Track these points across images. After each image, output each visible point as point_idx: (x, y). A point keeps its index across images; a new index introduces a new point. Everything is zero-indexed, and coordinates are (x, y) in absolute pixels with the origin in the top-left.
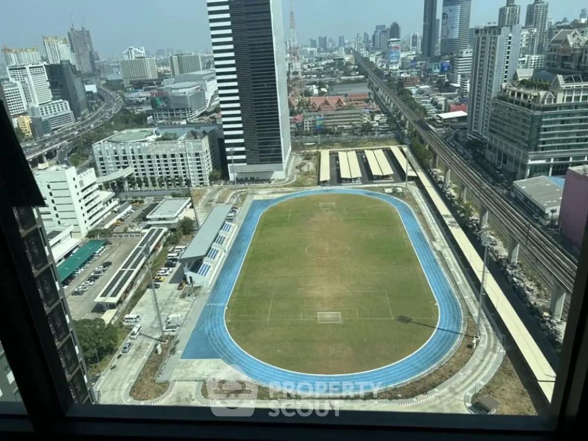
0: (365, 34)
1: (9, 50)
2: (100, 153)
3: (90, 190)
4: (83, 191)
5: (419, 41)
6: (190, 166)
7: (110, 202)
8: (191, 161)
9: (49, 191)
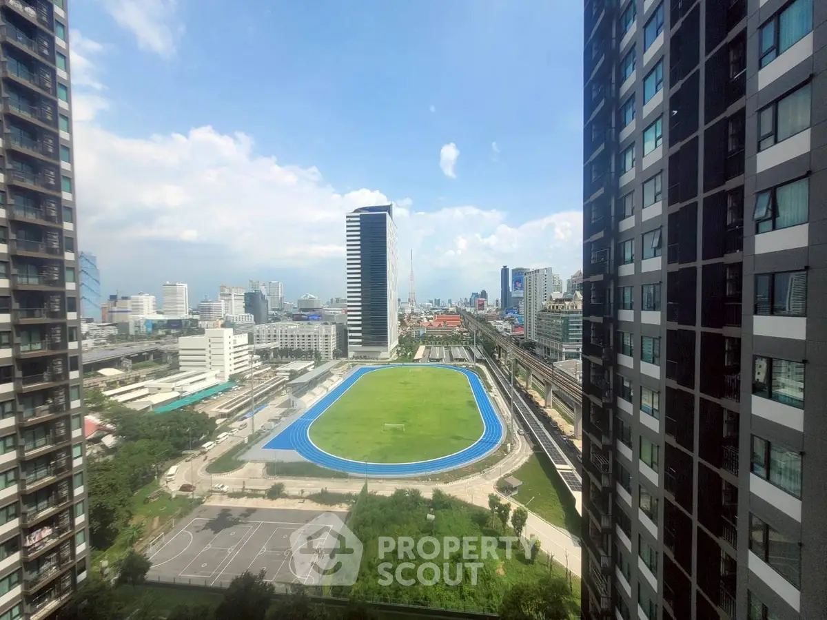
0: (466, 299)
1: (225, 287)
2: (258, 332)
3: (240, 349)
4: (235, 347)
5: (500, 302)
6: (320, 344)
7: (256, 362)
8: (321, 341)
9: (209, 343)
